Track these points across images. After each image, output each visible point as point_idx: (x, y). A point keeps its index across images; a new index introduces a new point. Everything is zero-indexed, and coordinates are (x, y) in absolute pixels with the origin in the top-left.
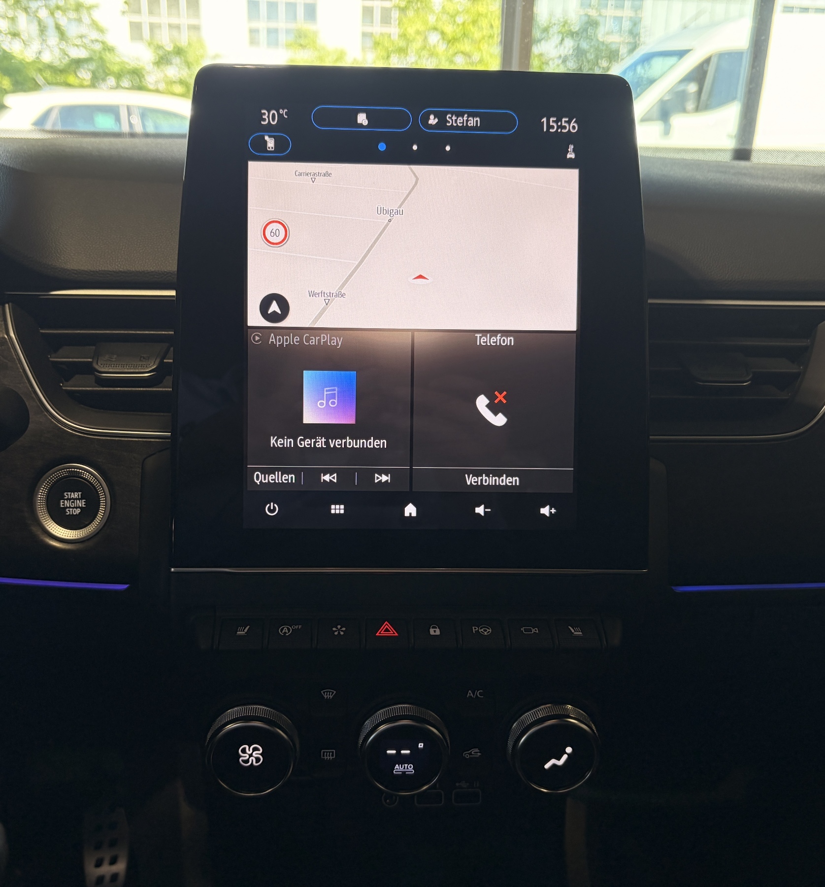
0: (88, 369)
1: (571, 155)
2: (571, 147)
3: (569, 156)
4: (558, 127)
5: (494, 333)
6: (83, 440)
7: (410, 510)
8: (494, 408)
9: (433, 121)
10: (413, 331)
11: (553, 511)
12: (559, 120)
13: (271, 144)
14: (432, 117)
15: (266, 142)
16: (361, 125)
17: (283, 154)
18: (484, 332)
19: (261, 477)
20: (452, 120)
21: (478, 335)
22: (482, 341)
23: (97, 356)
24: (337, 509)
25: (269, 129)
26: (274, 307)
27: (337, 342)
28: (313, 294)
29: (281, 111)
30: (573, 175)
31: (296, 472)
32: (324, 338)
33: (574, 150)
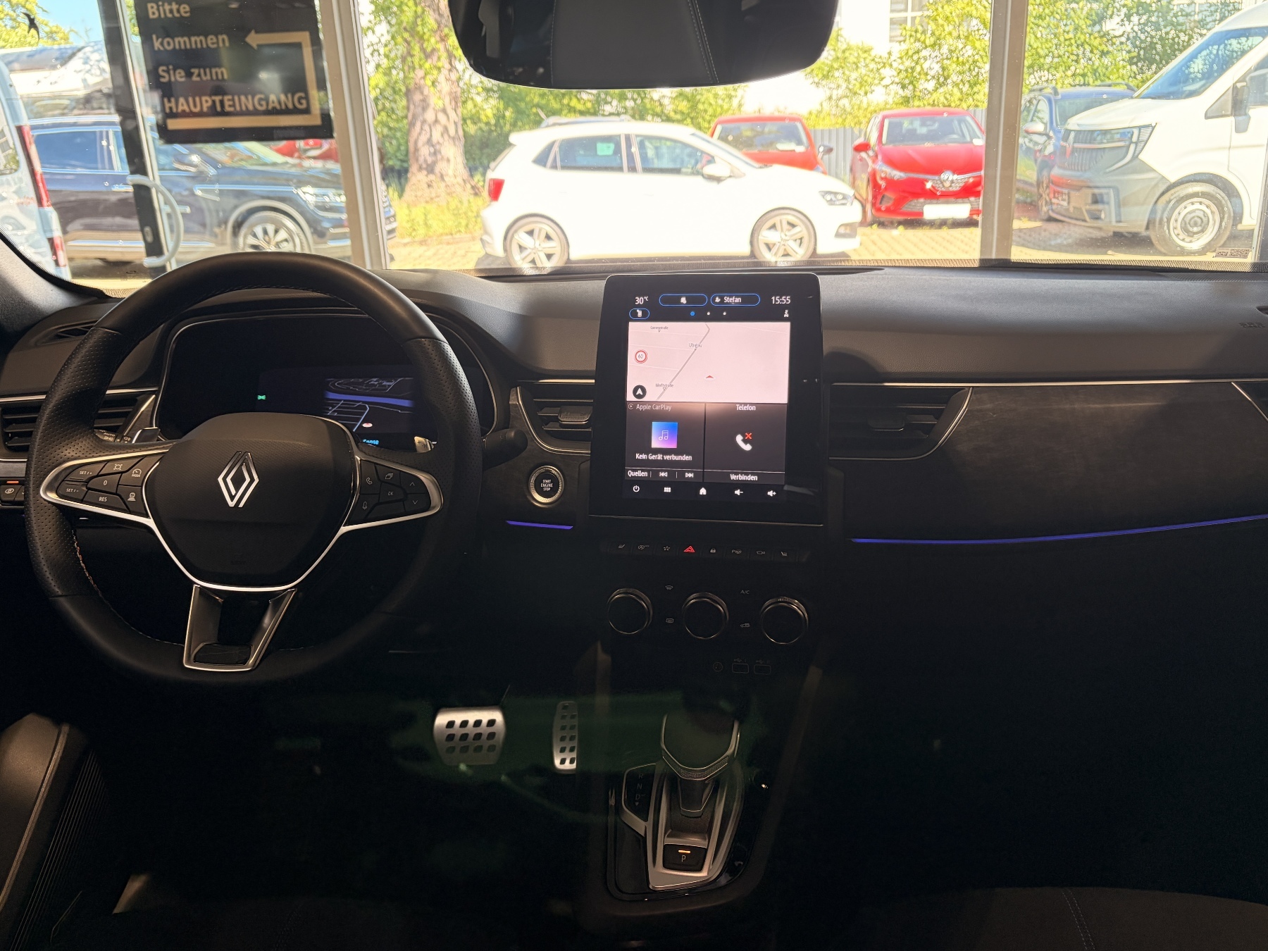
0: (556, 419)
1: (786, 315)
2: (787, 311)
3: (785, 316)
4: (781, 301)
5: (745, 404)
6: (552, 454)
7: (703, 491)
8: (745, 441)
9: (718, 300)
10: (705, 403)
11: (774, 493)
12: (781, 298)
13: (640, 313)
14: (717, 298)
15: (637, 313)
16: (682, 304)
17: (645, 318)
18: (741, 404)
19: (632, 473)
20: (727, 299)
21: (738, 405)
22: (740, 408)
23: (560, 413)
24: (667, 490)
25: (639, 306)
26: (639, 392)
27: (669, 408)
28: (657, 385)
29: (645, 298)
30: (787, 325)
31: (648, 471)
32: (662, 406)
33: (788, 313)
